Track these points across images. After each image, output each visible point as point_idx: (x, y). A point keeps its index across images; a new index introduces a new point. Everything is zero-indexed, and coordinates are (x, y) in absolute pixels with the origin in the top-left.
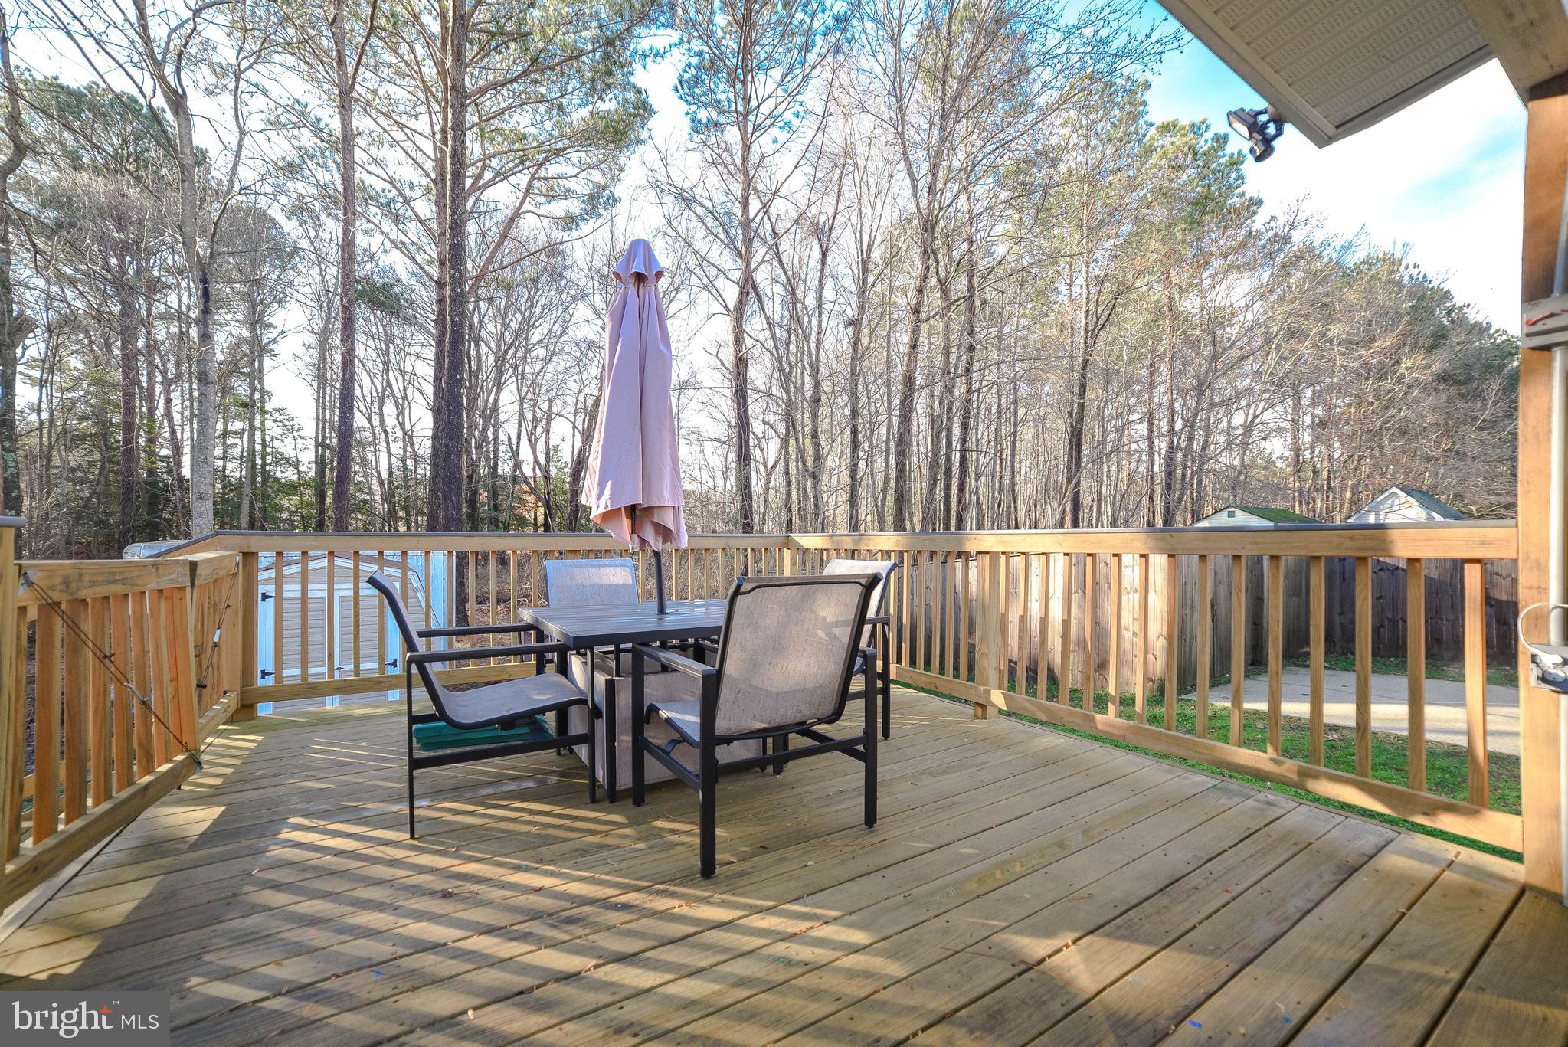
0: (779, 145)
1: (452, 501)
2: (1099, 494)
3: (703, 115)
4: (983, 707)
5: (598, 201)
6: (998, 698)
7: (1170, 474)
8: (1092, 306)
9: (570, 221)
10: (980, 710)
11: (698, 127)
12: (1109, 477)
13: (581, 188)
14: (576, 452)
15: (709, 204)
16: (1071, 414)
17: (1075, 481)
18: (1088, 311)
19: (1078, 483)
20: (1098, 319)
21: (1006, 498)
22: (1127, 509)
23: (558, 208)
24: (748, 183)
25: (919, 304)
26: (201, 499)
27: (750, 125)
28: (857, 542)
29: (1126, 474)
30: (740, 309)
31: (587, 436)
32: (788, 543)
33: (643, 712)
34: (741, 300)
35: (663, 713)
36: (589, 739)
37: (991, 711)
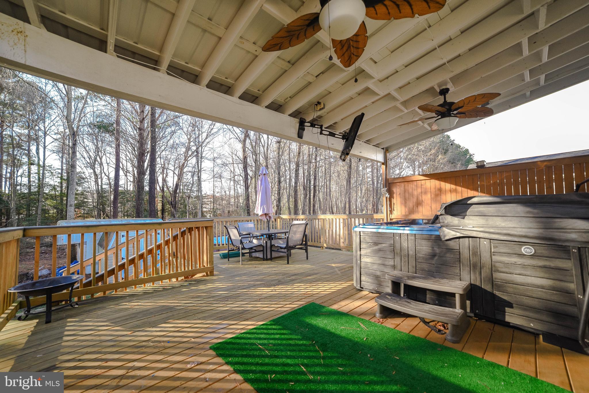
1: (152, 204)
4: (323, 247)
6: (325, 245)
14: (175, 183)
26: (71, 206)
28: (296, 217)
30: (245, 141)
31: (180, 176)
32: (279, 217)
33: (272, 246)
34: (245, 138)
35: (276, 245)
36: (263, 251)
37: (324, 248)
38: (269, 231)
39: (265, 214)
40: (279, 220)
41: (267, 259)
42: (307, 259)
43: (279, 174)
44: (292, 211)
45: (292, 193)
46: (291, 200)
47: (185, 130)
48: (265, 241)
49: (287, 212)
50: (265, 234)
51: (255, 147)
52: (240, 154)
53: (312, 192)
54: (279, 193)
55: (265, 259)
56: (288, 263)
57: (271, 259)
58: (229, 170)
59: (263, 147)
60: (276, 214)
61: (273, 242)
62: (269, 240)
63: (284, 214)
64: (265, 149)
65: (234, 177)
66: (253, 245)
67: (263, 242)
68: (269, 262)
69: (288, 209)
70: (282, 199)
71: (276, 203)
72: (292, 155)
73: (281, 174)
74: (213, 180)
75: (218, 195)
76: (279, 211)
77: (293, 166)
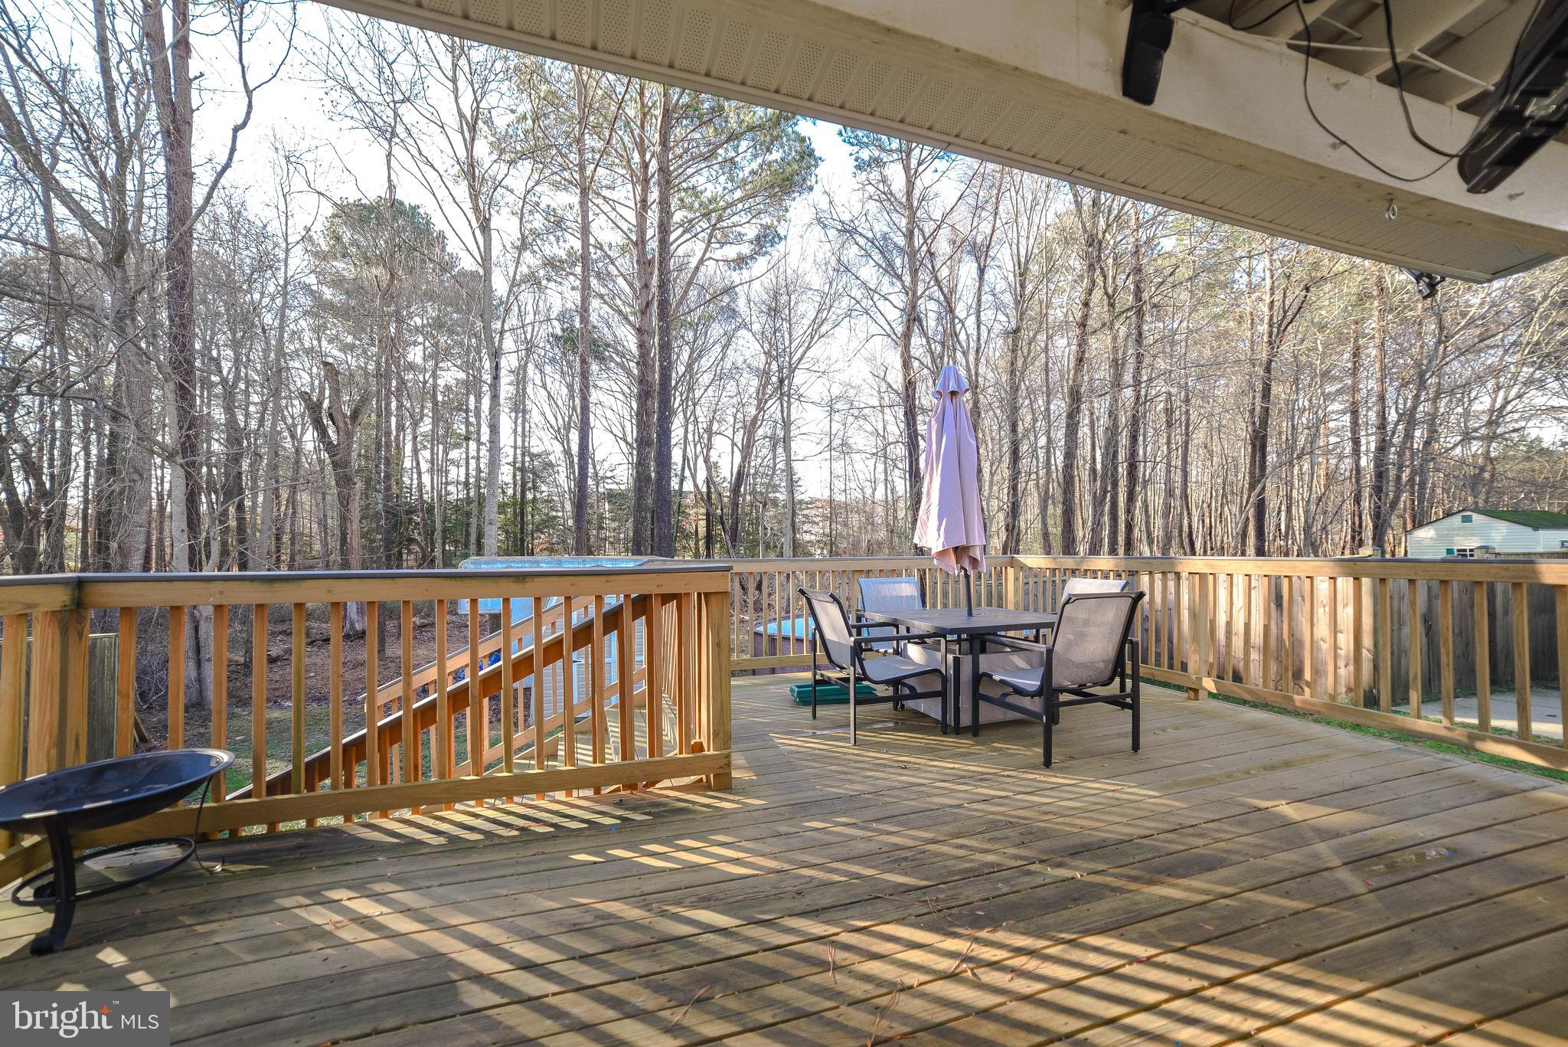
0: (939, 174)
2: (1289, 497)
3: (865, 154)
4: (1196, 691)
5: (766, 239)
6: (1209, 684)
7: (1380, 475)
8: (1278, 296)
9: (741, 262)
10: (1192, 694)
11: (861, 166)
12: (1301, 479)
13: (751, 232)
14: (735, 470)
15: (870, 235)
16: (1252, 411)
17: (1260, 486)
18: (1272, 302)
19: (1263, 489)
20: (1285, 312)
21: (1177, 503)
22: (1325, 513)
23: (731, 252)
24: (912, 219)
25: (1085, 317)
27: (914, 163)
29: (1322, 472)
30: (907, 335)
31: (747, 451)
32: (1012, 563)
33: (978, 678)
34: (908, 328)
35: (997, 677)
36: (942, 694)
37: (1202, 694)
38: (970, 614)
39: (956, 549)
40: (1010, 571)
41: (958, 731)
42: (1136, 746)
43: (1014, 429)
44: (1057, 544)
45: (1055, 490)
46: (1050, 509)
47: (756, 327)
48: (950, 657)
49: (1037, 546)
50: (952, 631)
51: (942, 358)
52: (896, 378)
53: (1123, 483)
54: (1014, 488)
55: (949, 727)
56: (1048, 763)
57: (976, 730)
58: (869, 428)
59: (965, 354)
60: (1005, 552)
61: (986, 662)
62: (971, 652)
63: (1029, 551)
64: (972, 358)
65: (885, 449)
66: (907, 669)
67: (943, 658)
68: (965, 742)
69: (1040, 539)
70: (1022, 508)
71: (1005, 519)
72: (1055, 376)
73: (1020, 429)
74: (827, 455)
75: (840, 498)
76: (1013, 542)
77: (1059, 406)
